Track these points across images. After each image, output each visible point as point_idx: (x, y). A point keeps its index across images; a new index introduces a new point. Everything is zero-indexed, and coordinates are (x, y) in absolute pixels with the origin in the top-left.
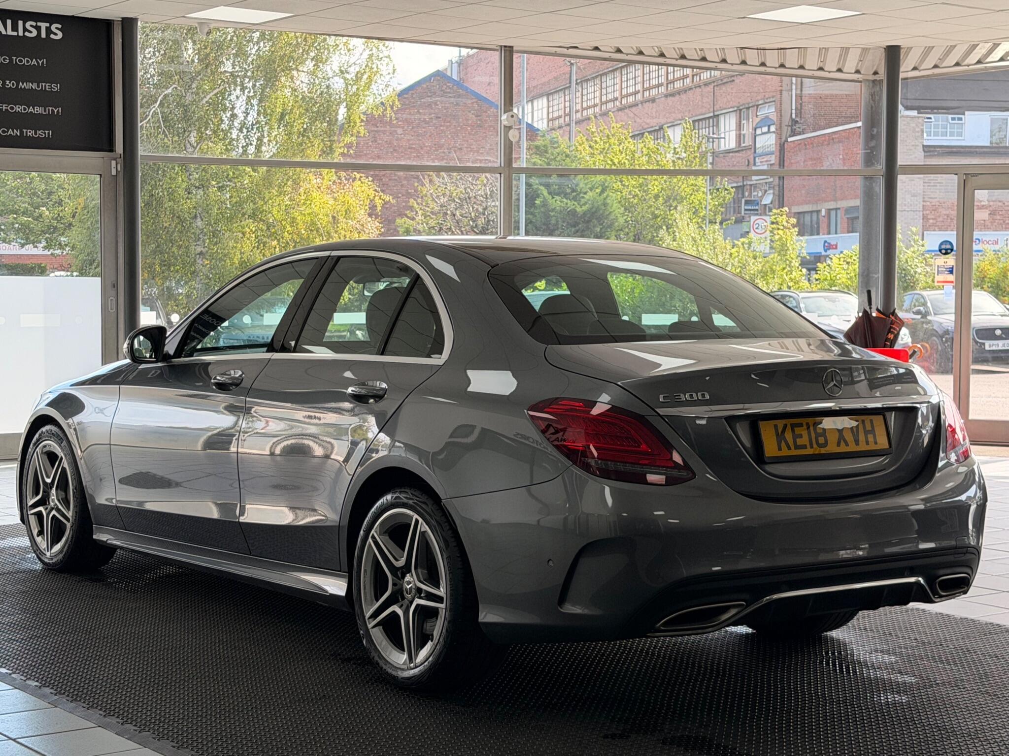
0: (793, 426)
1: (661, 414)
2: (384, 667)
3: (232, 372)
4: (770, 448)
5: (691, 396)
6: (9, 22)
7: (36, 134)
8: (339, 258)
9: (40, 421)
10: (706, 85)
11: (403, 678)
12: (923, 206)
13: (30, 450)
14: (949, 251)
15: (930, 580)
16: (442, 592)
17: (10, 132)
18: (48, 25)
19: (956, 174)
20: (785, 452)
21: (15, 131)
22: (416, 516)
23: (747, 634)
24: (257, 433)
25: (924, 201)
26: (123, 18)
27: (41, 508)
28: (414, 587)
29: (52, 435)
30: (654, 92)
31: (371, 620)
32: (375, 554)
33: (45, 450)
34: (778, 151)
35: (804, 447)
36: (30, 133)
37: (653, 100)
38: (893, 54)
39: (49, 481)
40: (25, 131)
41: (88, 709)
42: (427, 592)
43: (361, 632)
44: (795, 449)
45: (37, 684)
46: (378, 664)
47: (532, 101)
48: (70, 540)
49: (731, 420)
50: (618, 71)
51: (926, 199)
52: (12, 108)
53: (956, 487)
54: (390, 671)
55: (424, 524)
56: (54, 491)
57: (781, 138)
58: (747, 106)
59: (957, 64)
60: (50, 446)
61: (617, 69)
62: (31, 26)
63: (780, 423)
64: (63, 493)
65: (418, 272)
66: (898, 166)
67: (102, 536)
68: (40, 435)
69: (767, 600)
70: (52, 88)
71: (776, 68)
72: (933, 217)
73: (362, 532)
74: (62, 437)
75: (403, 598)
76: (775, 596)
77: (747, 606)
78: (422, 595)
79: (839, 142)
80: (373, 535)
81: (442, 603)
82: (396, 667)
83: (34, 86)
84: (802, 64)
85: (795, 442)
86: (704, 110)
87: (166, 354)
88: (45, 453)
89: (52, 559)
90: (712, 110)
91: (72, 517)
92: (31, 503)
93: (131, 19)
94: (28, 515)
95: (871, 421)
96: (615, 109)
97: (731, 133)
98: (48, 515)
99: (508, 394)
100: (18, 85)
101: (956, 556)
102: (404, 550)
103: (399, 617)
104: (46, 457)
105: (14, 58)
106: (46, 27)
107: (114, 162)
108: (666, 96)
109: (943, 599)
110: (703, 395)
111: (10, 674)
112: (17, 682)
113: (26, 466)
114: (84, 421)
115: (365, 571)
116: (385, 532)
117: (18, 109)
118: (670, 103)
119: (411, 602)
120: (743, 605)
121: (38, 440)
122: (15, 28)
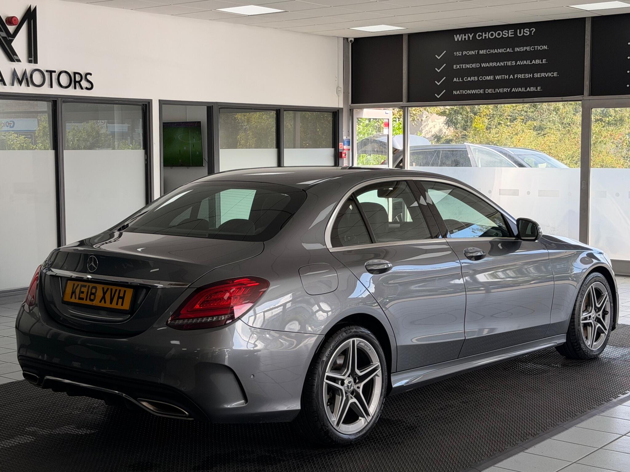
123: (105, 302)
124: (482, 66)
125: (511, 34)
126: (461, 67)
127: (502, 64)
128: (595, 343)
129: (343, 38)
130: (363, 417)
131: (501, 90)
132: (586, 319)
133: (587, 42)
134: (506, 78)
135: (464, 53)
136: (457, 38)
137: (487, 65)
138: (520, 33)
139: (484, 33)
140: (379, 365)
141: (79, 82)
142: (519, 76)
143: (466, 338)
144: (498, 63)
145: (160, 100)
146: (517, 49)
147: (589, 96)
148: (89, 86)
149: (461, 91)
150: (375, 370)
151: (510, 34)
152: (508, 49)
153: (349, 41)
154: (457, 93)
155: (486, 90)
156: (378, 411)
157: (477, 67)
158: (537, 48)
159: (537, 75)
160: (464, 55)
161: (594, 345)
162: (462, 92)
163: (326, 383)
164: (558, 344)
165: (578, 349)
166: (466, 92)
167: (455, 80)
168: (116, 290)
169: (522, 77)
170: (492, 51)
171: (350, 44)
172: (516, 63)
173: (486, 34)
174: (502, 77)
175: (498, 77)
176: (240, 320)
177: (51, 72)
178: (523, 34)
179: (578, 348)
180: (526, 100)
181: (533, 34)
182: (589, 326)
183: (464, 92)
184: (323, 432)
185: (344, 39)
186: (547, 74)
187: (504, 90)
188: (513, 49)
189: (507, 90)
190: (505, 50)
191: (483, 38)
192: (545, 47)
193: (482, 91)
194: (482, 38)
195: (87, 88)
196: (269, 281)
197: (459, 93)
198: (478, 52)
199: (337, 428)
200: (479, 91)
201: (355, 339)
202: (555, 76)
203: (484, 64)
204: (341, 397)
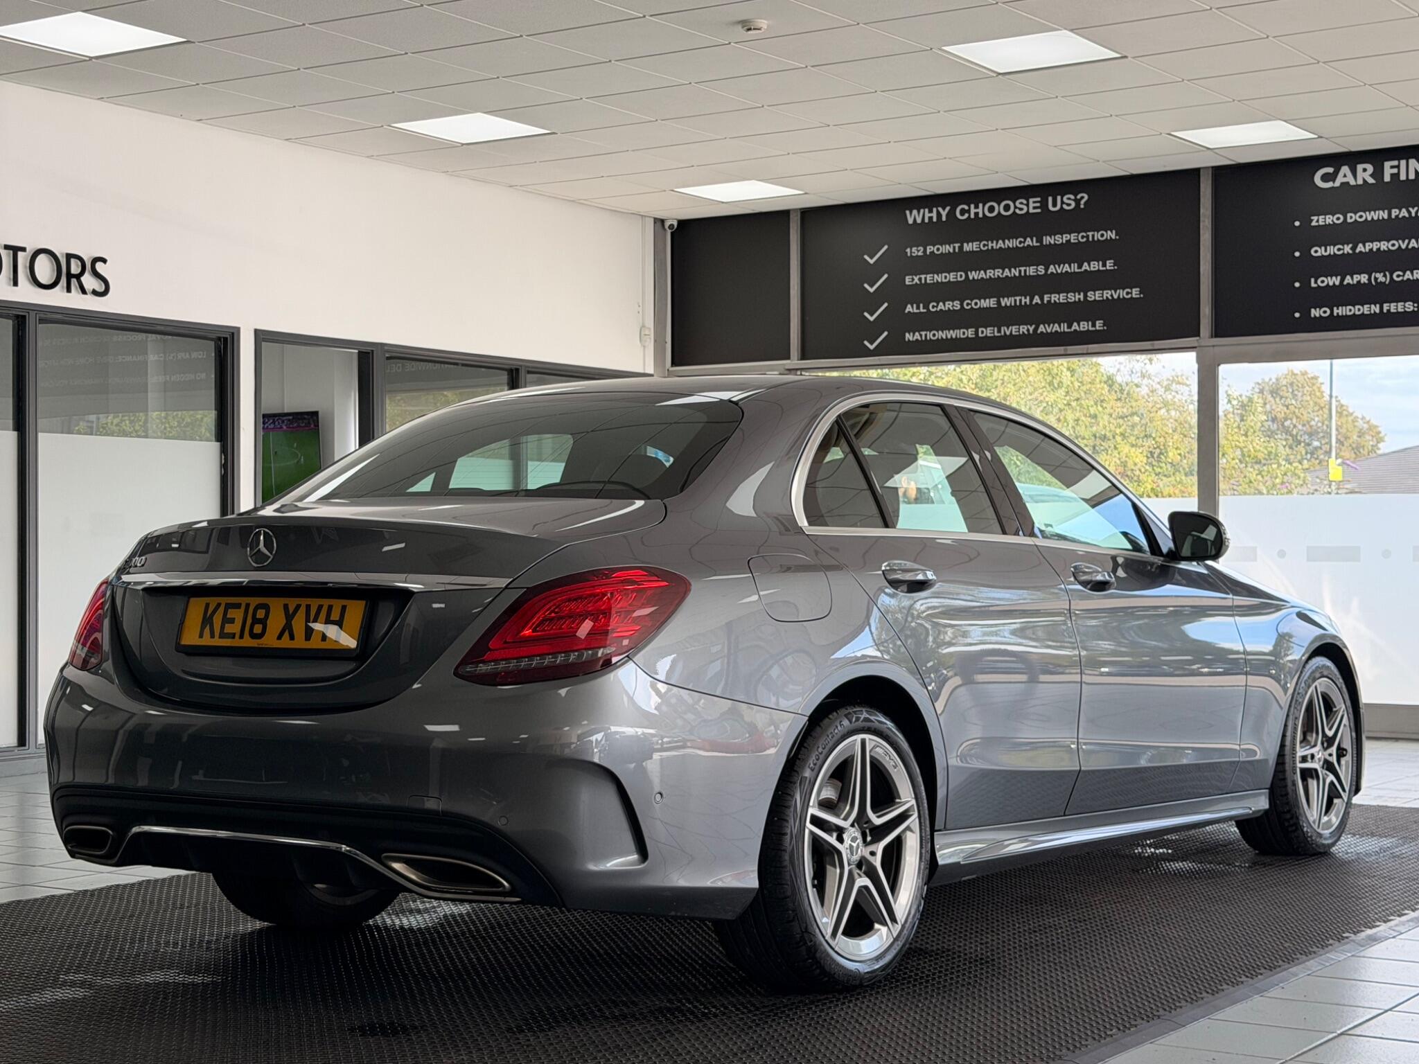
0: (228, 607)
4: (191, 633)
20: (206, 641)
44: (220, 637)
63: (213, 601)
69: (135, 831)
123: (292, 637)
124: (971, 278)
125: (1034, 208)
126: (923, 282)
127: (1015, 272)
128: (1325, 819)
129: (652, 220)
130: (884, 923)
131: (1014, 330)
132: (1304, 759)
133: (1204, 221)
134: (1025, 303)
135: (929, 249)
136: (913, 217)
137: (980, 276)
138: (1055, 205)
139: (972, 206)
140: (913, 805)
141: (78, 277)
142: (1055, 298)
143: (1083, 768)
144: (1007, 270)
145: (256, 331)
146: (1048, 240)
147: (1212, 337)
148: (100, 287)
149: (923, 333)
150: (903, 817)
151: (1032, 206)
152: (1028, 239)
153: (667, 226)
154: (915, 338)
155: (980, 330)
156: (913, 912)
157: (959, 279)
158: (1093, 236)
159: (1094, 296)
160: (928, 253)
161: (1324, 824)
162: (926, 335)
163: (811, 832)
164: (1254, 812)
165: (1294, 828)
166: (934, 335)
167: (909, 309)
168: (320, 607)
169: (1061, 301)
170: (993, 245)
171: (669, 232)
172: (1046, 269)
173: (977, 207)
174: (1015, 301)
175: (1006, 302)
176: (631, 661)
177: (15, 250)
178: (1062, 207)
179: (1292, 826)
180: (1071, 349)
181: (1082, 206)
182: (1312, 778)
183: (930, 335)
184: (804, 947)
185: (655, 223)
186: (1115, 292)
187: (1021, 330)
188: (1040, 240)
189: (1028, 330)
190: (1020, 242)
191: (972, 216)
192: (1111, 235)
193: (970, 333)
194: (969, 216)
195: (95, 293)
196: (691, 581)
197: (919, 338)
198: (961, 248)
199: (830, 941)
200: (964, 333)
201: (867, 737)
202: (1134, 296)
203: (973, 272)
204: (838, 871)
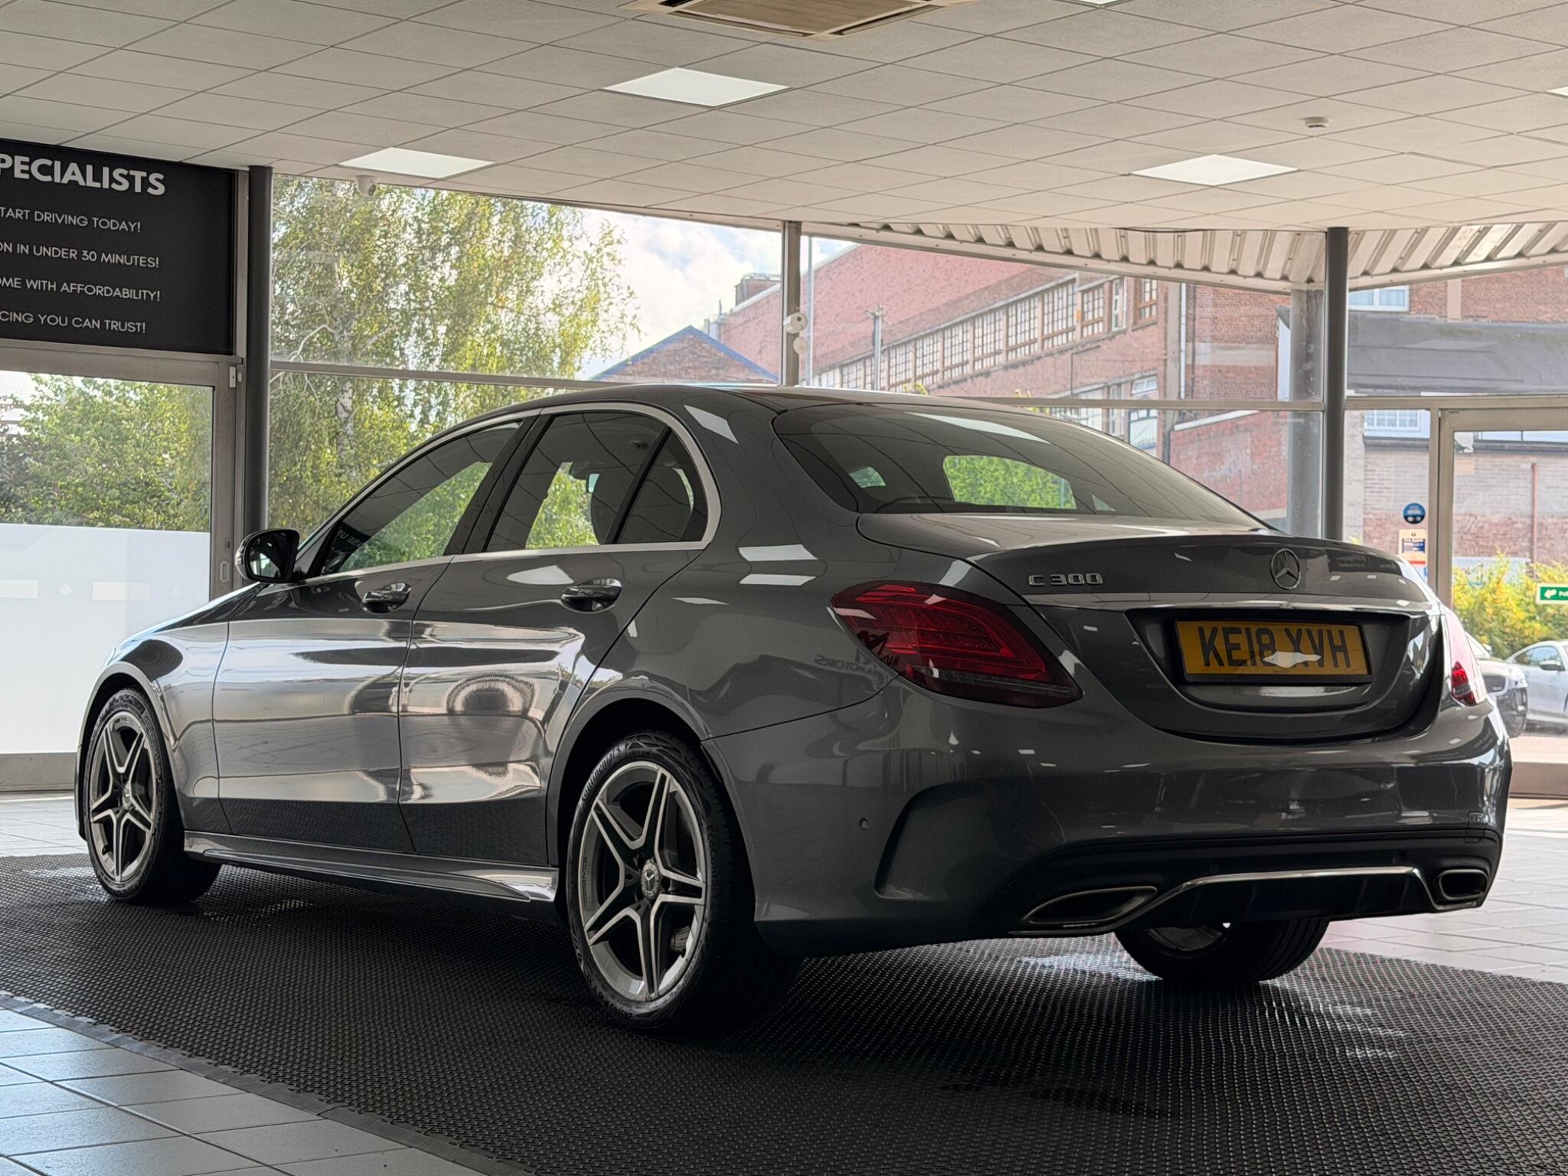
0: (1227, 632)
1: (1031, 603)
2: (611, 1001)
3: (393, 586)
4: (1193, 663)
5: (1076, 578)
6: (89, 169)
7: (123, 327)
8: (554, 416)
9: (113, 684)
10: (1061, 352)
11: (639, 1015)
12: (1364, 519)
13: (96, 728)
14: (1419, 519)
15: (1430, 873)
16: (700, 880)
17: (87, 323)
18: (144, 174)
19: (1428, 409)
20: (1215, 669)
21: (94, 322)
22: (661, 771)
23: (1149, 983)
24: (427, 678)
25: (1365, 513)
26: (251, 167)
27: (109, 812)
28: (657, 878)
29: (129, 703)
30: (988, 363)
31: (591, 932)
32: (600, 833)
33: (118, 726)
34: (1161, 443)
35: (1243, 663)
36: (115, 325)
37: (987, 374)
38: (1337, 240)
39: (121, 770)
40: (107, 322)
41: (165, 1048)
42: (677, 883)
43: (578, 951)
44: (1230, 664)
45: (91, 1020)
46: (602, 997)
47: (820, 374)
48: (149, 854)
49: (1137, 616)
50: (940, 334)
51: (1369, 510)
52: (90, 290)
53: (1464, 746)
54: (619, 1006)
55: (675, 781)
56: (128, 786)
57: (1164, 426)
58: (1117, 381)
59: (1425, 267)
60: (125, 719)
61: (938, 331)
62: (121, 175)
63: (1208, 626)
64: (143, 788)
65: (669, 425)
66: (1345, 398)
67: (198, 846)
68: (111, 704)
69: (1188, 886)
70: (147, 262)
71: (1170, 268)
72: (1378, 535)
73: (581, 802)
74: (143, 704)
75: (641, 896)
76: (1201, 881)
77: (1160, 893)
78: (670, 889)
79: (1246, 430)
80: (597, 805)
81: (700, 897)
82: (628, 1000)
83: (123, 260)
84: (1206, 263)
85: (1230, 656)
86: (1057, 387)
87: (297, 572)
88: (118, 730)
89: (124, 885)
90: (1069, 386)
91: (154, 821)
92: (94, 806)
93: (263, 167)
94: (90, 824)
95: (1341, 632)
96: (935, 386)
97: (1095, 419)
98: (119, 821)
99: (800, 584)
100: (99, 257)
101: (1468, 840)
102: (643, 826)
103: (633, 923)
104: (118, 736)
105: (96, 219)
106: (142, 178)
107: (232, 370)
108: (1006, 368)
109: (1448, 907)
110: (1094, 578)
111: (52, 1010)
112: (61, 1018)
113: (90, 752)
114: (173, 685)
115: (585, 859)
116: (615, 800)
117: (99, 290)
118: (1012, 377)
119: (653, 902)
120: (1153, 891)
121: (108, 712)
122: (98, 177)
